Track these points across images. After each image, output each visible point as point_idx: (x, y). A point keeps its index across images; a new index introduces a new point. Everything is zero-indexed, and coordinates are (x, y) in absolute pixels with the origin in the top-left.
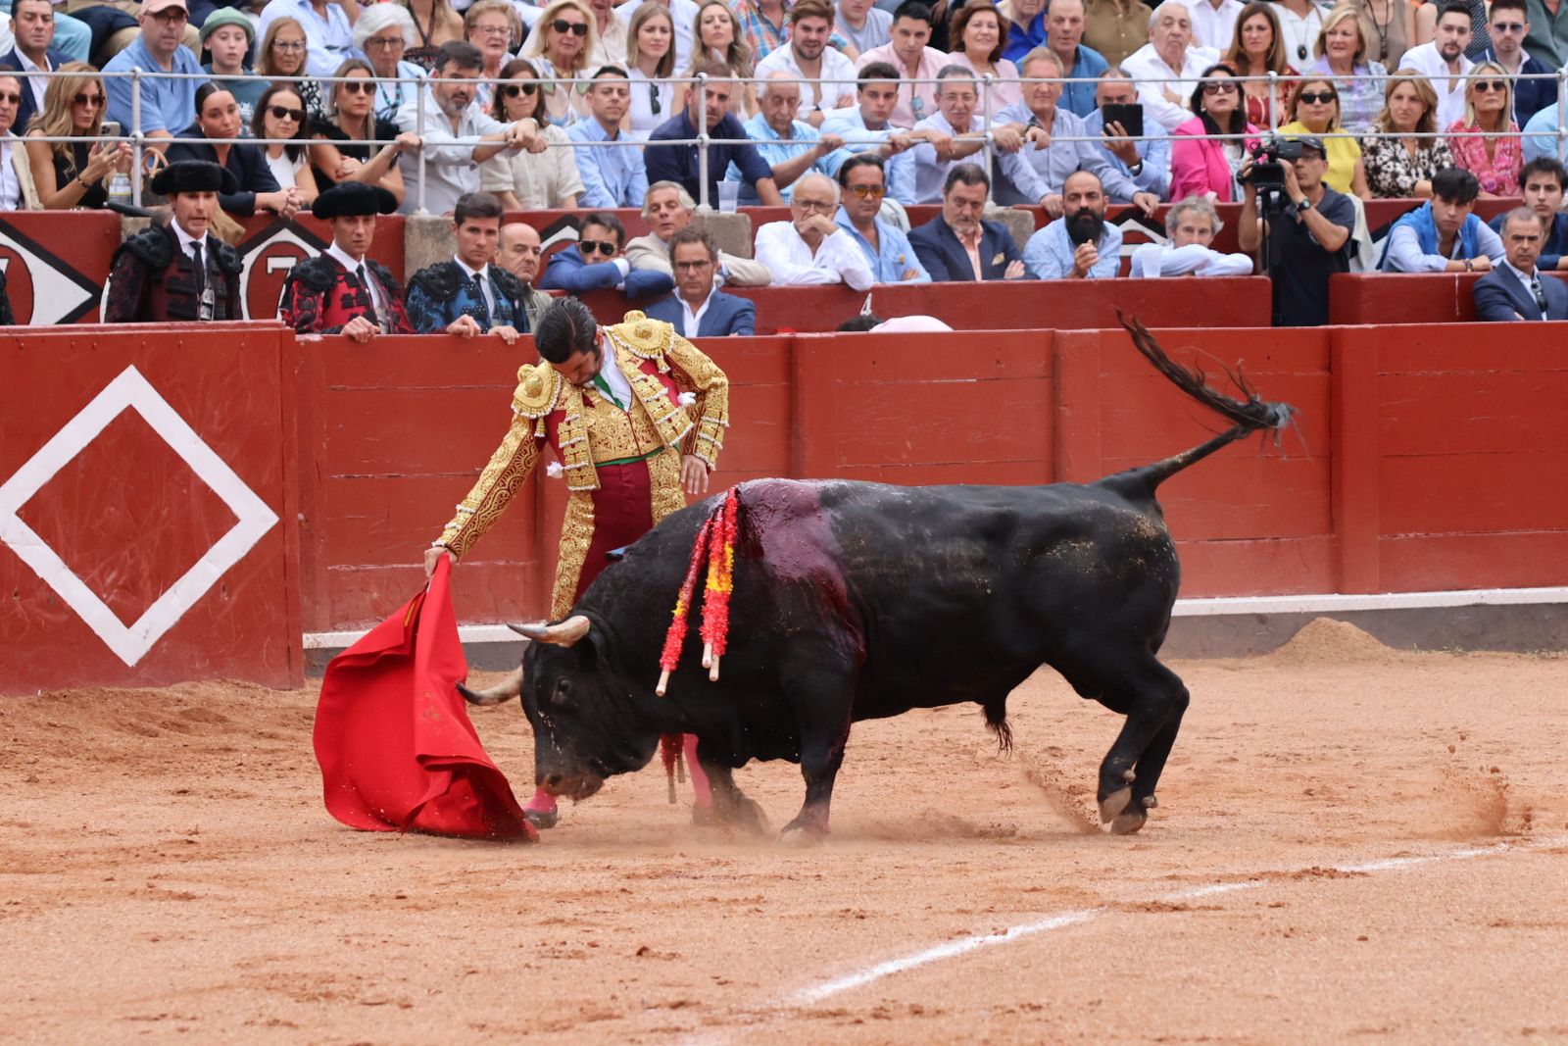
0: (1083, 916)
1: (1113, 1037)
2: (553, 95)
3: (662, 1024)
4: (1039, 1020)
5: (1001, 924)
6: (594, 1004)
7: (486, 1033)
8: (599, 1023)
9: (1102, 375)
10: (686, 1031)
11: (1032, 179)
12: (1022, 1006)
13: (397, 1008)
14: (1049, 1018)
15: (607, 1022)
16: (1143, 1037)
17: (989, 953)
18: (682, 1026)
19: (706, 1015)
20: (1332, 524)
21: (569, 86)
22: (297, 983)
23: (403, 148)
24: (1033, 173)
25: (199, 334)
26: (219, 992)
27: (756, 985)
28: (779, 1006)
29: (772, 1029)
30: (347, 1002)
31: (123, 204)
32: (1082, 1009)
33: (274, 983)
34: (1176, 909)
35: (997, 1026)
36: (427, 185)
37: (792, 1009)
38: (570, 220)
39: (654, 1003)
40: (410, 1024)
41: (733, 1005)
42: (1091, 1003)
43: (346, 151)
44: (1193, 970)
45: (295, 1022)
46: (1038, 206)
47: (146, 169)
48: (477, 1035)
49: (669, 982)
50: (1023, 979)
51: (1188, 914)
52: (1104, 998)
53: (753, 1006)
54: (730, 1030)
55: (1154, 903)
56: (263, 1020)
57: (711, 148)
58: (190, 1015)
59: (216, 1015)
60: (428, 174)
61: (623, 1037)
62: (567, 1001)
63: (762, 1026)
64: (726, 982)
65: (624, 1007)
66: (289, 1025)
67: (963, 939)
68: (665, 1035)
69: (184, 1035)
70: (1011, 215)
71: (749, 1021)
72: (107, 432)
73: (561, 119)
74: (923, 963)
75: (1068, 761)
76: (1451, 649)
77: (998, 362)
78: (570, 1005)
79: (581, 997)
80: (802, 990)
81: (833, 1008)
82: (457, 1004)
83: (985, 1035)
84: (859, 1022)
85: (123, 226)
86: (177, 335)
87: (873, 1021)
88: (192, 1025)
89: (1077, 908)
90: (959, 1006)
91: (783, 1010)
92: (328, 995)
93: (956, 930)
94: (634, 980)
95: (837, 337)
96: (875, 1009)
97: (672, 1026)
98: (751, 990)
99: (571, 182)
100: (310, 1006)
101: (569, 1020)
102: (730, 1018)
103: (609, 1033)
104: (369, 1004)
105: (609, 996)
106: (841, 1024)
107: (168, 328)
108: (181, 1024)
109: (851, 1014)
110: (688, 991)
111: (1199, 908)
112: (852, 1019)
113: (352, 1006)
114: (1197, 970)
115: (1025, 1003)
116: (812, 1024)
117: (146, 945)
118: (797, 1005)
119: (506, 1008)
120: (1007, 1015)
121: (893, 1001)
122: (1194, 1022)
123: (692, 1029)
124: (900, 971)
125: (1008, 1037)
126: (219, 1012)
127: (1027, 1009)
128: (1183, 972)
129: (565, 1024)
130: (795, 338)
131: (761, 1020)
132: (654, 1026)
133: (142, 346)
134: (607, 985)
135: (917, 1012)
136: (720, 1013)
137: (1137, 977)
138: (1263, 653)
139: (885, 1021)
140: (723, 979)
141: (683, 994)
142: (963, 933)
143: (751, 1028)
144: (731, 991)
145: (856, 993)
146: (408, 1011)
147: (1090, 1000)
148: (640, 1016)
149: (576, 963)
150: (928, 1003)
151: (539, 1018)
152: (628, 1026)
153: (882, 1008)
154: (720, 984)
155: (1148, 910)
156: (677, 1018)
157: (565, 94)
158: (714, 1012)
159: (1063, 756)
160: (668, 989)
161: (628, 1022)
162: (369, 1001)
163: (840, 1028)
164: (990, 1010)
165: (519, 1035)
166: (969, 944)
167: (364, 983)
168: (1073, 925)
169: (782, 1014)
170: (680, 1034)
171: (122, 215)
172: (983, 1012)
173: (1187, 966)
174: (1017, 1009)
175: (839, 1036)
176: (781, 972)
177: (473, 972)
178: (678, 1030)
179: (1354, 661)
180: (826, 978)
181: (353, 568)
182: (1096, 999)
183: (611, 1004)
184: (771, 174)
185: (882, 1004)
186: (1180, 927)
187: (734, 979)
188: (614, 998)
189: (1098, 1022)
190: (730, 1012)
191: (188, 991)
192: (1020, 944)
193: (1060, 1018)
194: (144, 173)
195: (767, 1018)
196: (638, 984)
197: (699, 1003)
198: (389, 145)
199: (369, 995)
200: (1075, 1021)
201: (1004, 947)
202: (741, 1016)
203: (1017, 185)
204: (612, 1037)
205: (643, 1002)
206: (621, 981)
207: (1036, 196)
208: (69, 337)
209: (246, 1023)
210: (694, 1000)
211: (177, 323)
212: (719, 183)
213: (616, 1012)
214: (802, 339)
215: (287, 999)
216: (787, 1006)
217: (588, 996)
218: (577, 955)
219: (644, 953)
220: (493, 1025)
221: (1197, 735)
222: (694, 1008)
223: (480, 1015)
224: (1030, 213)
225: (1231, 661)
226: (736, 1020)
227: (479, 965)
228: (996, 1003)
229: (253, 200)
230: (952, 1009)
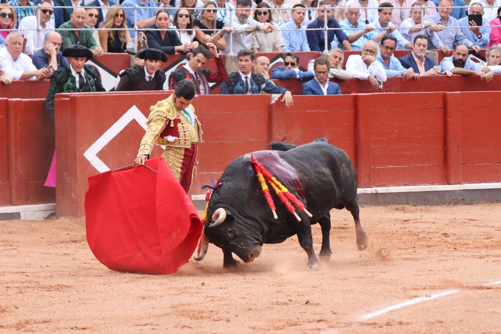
0: (455, 291)
1: (468, 332)
2: (274, 13)
3: (314, 327)
4: (442, 326)
5: (428, 294)
6: (291, 320)
7: (255, 330)
8: (293, 327)
9: (461, 107)
10: (322, 330)
11: (438, 41)
12: (436, 322)
13: (225, 322)
14: (446, 325)
15: (295, 327)
16: (478, 332)
17: (425, 303)
18: (321, 328)
19: (329, 324)
21: (279, 10)
22: (191, 313)
23: (225, 31)
24: (438, 39)
25: (157, 95)
26: (166, 316)
27: (346, 314)
28: (354, 321)
29: (352, 329)
30: (208, 320)
31: (131, 51)
32: (457, 322)
33: (184, 313)
34: (488, 288)
35: (428, 328)
36: (233, 44)
37: (358, 322)
38: (281, 55)
39: (311, 320)
40: (230, 327)
41: (338, 321)
42: (460, 321)
43: (206, 33)
44: (494, 309)
45: (191, 326)
46: (440, 50)
47: (139, 39)
48: (252, 331)
49: (317, 313)
50: (437, 312)
51: (492, 290)
52: (464, 319)
53: (345, 321)
54: (337, 329)
55: (481, 286)
56: (180, 326)
57: (329, 31)
58: (156, 324)
59: (165, 324)
60: (233, 40)
61: (301, 332)
62: (282, 319)
63: (348, 328)
64: (336, 313)
65: (301, 321)
66: (189, 327)
67: (416, 299)
68: (315, 331)
69: (154, 331)
70: (430, 53)
71: (344, 326)
72: (126, 128)
73: (277, 21)
74: (403, 307)
75: (450, 238)
77: (426, 103)
78: (283, 321)
79: (287, 318)
80: (361, 316)
81: (372, 322)
82: (245, 320)
83: (424, 331)
84: (381, 327)
85: (131, 58)
86: (149, 95)
87: (385, 327)
88: (157, 327)
89: (454, 288)
90: (415, 321)
91: (355, 322)
92: (202, 317)
93: (413, 296)
94: (305, 312)
95: (372, 95)
96: (386, 322)
97: (318, 328)
98: (344, 316)
99: (280, 42)
100: (196, 321)
101: (283, 326)
102: (337, 325)
103: (297, 330)
104: (216, 320)
105: (296, 318)
106: (375, 328)
107: (147, 93)
108: (153, 327)
109: (378, 324)
110: (323, 316)
111: (496, 288)
112: (379, 326)
113: (210, 321)
114: (495, 309)
115: (437, 320)
116: (365, 327)
117: (141, 300)
118: (359, 321)
119: (262, 322)
120: (431, 325)
121: (392, 320)
122: (495, 327)
123: (325, 329)
124: (394, 310)
125: (431, 332)
126: (165, 323)
127: (438, 323)
128: (491, 310)
129: (282, 327)
130: (357, 95)
131: (348, 326)
132: (312, 328)
133: (138, 99)
134: (296, 314)
135: (401, 323)
136: (333, 324)
137: (475, 312)
139: (390, 326)
140: (335, 312)
141: (321, 317)
142: (416, 297)
143: (344, 329)
144: (337, 316)
145: (380, 317)
146: (229, 323)
147: (459, 319)
148: (307, 325)
149: (285, 306)
150: (404, 321)
151: (273, 325)
152: (303, 328)
153: (389, 322)
154: (334, 314)
155: (479, 289)
156: (319, 325)
157: (278, 13)
158: (332, 323)
159: (449, 237)
160: (316, 315)
161: (303, 327)
162: (216, 319)
163: (375, 329)
164: (425, 323)
165: (266, 331)
166: (418, 300)
167: (214, 313)
168: (454, 294)
169: (355, 324)
170: (321, 330)
171: (131, 55)
172: (423, 324)
173: (492, 308)
174: (435, 322)
175: (374, 331)
176: (354, 310)
177: (250, 310)
178: (320, 329)
180: (369, 312)
181: (209, 173)
182: (461, 319)
183: (297, 320)
184: (347, 39)
185: (389, 321)
186: (490, 295)
187: (338, 312)
188: (298, 318)
189: (462, 327)
190: (337, 323)
191: (155, 316)
192: (435, 300)
193: (449, 325)
194: (138, 40)
195: (350, 325)
196: (306, 314)
197: (326, 320)
198: (220, 31)
199: (215, 317)
200: (454, 327)
201: (430, 301)
202: (341, 324)
203: (433, 43)
204: (298, 332)
205: (308, 320)
206: (300, 313)
207: (439, 46)
208: (114, 96)
209: (175, 327)
210: (325, 319)
211: (149, 91)
212: (331, 43)
213: (299, 323)
214: (359, 96)
215: (188, 319)
216: (356, 321)
217: (290, 318)
218: (285, 304)
219: (308, 303)
220: (257, 328)
221: (494, 229)
222: (325, 322)
223: (254, 324)
224: (437, 52)
226: (339, 326)
227: (253, 307)
228: (428, 320)
229: (174, 49)
230: (412, 322)
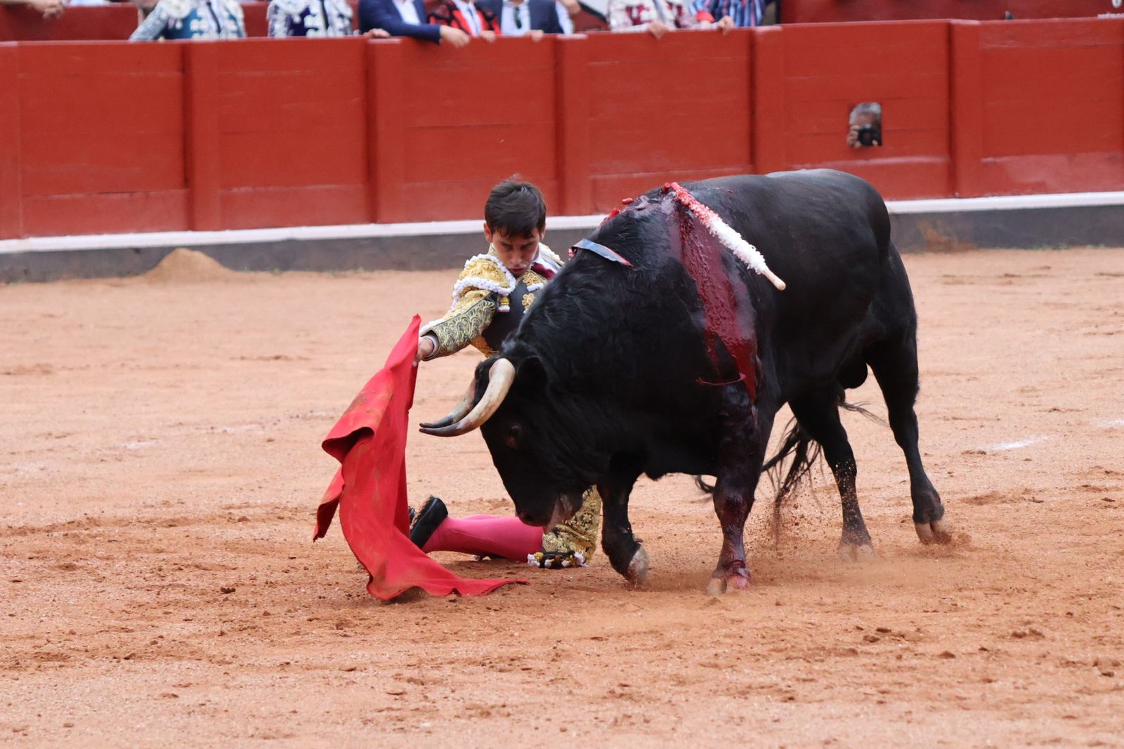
20: (187, 181)
76: (271, 270)
138: (137, 274)
179: (203, 280)
225: (115, 280)
